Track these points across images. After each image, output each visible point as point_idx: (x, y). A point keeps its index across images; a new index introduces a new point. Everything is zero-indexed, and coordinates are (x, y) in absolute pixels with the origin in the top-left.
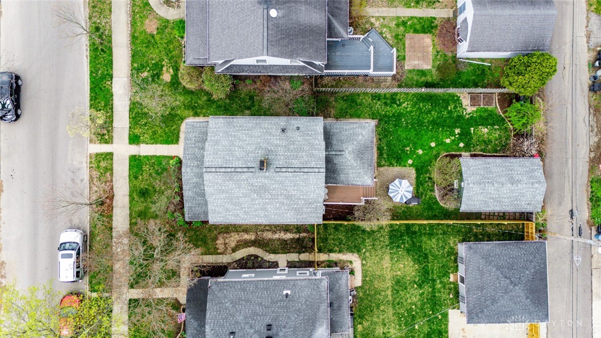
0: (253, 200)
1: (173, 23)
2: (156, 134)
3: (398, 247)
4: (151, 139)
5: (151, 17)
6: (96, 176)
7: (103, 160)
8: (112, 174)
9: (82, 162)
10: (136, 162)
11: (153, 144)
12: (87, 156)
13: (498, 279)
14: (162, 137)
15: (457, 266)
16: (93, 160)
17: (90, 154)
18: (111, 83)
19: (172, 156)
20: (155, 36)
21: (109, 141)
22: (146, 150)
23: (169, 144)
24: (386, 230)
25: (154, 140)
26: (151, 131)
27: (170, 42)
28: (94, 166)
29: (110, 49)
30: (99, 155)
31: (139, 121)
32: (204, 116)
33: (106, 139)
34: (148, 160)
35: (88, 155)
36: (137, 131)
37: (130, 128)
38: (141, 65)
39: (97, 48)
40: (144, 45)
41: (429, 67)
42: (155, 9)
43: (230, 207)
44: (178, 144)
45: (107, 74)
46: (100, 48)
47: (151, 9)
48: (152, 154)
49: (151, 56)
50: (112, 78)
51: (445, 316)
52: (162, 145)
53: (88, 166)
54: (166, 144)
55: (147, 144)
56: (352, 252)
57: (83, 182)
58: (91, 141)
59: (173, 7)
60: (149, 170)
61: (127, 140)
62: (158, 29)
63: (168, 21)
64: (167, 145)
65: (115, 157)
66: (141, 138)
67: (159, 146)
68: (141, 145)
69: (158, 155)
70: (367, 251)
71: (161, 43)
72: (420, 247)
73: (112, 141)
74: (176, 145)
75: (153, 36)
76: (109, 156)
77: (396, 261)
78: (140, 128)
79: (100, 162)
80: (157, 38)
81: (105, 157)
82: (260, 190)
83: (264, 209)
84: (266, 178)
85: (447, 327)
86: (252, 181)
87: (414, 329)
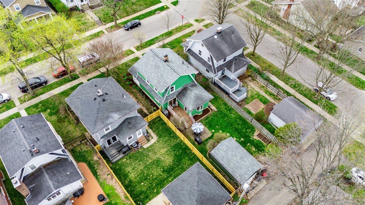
0: (152, 68)
3: (174, 151)
6: (123, 53)
8: (127, 56)
10: (136, 59)
12: (128, 49)
13: (194, 181)
18: (158, 42)
24: (177, 141)
28: (126, 51)
33: (138, 49)
38: (170, 44)
40: (177, 42)
41: (254, 113)
43: (144, 65)
46: (166, 35)
51: (158, 193)
56: (157, 136)
58: (134, 47)
65: (134, 54)
70: (162, 140)
72: (182, 159)
73: (139, 51)
77: (167, 154)
79: (129, 52)
81: (132, 52)
82: (157, 67)
83: (151, 74)
84: (163, 64)
85: (152, 198)
86: (158, 62)
87: (140, 183)
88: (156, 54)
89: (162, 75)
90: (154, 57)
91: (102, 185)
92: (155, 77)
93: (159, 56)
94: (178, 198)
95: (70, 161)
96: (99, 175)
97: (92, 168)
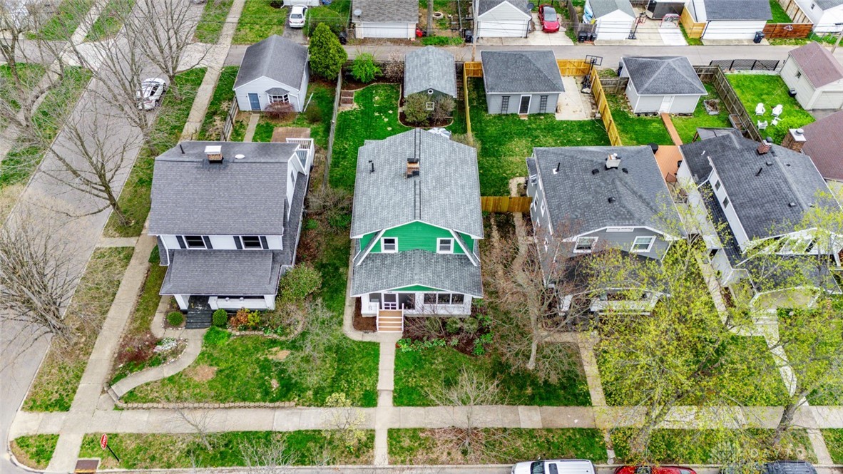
1: (206, 347)
2: (363, 369)
3: (497, 151)
4: (371, 375)
5: (191, 374)
6: (424, 454)
7: (399, 442)
8: (422, 430)
10: (404, 396)
11: (378, 374)
12: (393, 468)
14: (368, 361)
15: (512, 114)
16: (400, 459)
17: (390, 463)
18: (280, 432)
19: (396, 350)
20: (220, 368)
21: (371, 434)
22: (386, 380)
23: (379, 354)
25: (373, 371)
26: (359, 375)
27: (234, 350)
28: (409, 458)
29: (226, 434)
30: (391, 449)
31: (342, 390)
32: (343, 314)
33: (368, 439)
34: (401, 379)
35: (391, 466)
36: (358, 394)
37: (352, 405)
38: (259, 388)
39: (221, 453)
40: (231, 383)
42: (181, 369)
44: (379, 344)
45: (265, 438)
46: (222, 449)
47: (179, 375)
48: (393, 375)
49: (248, 374)
50: (271, 432)
51: (563, 123)
52: (380, 363)
53: (409, 466)
54: (379, 357)
55: (377, 381)
56: (507, 183)
58: (369, 462)
59: (184, 347)
60: (415, 377)
61: (371, 410)
62: (211, 365)
63: (203, 354)
64: (380, 356)
65: (396, 426)
66: (368, 389)
67: (380, 366)
68: (378, 388)
69: (393, 367)
70: (505, 172)
71: (233, 361)
72: (495, 137)
73: (371, 430)
74: (381, 345)
75: (220, 371)
76: (393, 434)
77: (513, 152)
78: (353, 389)
79: (402, 448)
80: (223, 365)
81: (395, 440)
82: (441, 183)
83: (463, 187)
84: (426, 173)
85: (575, 121)
86: (430, 186)
87: (581, 141)
88: (418, 199)
89: (448, 164)
90: (428, 201)
92: (461, 176)
93: (418, 192)
95: (696, 175)
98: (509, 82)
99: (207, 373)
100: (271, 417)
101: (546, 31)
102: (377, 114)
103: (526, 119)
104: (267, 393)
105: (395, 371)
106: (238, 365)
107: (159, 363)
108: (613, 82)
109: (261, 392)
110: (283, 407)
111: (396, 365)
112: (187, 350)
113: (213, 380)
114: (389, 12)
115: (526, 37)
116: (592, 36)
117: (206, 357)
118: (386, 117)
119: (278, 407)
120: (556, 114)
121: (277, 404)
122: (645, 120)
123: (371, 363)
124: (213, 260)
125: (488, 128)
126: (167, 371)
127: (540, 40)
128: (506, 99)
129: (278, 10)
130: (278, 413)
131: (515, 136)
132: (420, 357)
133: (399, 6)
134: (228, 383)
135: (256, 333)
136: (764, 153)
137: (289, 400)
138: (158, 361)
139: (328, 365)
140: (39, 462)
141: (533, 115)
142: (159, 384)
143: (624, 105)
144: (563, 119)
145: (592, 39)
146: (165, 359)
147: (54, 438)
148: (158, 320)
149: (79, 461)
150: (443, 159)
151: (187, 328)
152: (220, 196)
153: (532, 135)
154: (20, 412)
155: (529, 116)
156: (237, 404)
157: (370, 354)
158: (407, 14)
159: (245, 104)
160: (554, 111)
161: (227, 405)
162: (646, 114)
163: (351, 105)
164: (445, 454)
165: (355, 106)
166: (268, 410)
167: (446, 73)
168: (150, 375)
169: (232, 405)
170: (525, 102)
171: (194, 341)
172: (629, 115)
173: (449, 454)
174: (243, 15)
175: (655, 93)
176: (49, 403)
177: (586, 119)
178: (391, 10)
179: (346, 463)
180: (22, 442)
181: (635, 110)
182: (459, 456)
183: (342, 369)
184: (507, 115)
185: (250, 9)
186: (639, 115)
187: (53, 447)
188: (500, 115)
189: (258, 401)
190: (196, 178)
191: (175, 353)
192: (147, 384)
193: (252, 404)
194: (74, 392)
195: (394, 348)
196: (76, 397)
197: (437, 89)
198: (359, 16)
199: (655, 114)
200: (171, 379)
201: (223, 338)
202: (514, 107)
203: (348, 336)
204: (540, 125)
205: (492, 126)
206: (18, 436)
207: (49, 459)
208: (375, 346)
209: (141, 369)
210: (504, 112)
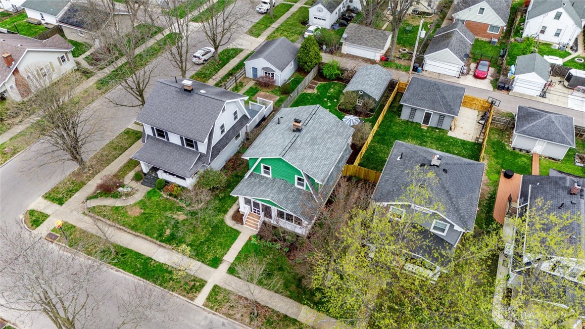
1: (145, 198)
2: (222, 244)
3: (391, 142)
4: (224, 249)
5: (128, 209)
6: (227, 309)
7: (217, 295)
8: (234, 294)
9: (206, 317)
10: (236, 269)
11: (228, 250)
12: (204, 309)
14: (227, 240)
15: (417, 123)
16: (211, 305)
17: (204, 305)
18: (154, 260)
19: (248, 240)
20: (145, 212)
21: (203, 283)
22: (230, 257)
23: (237, 239)
25: (227, 247)
26: (217, 246)
27: (158, 205)
28: (216, 307)
29: (127, 249)
30: (209, 297)
31: (202, 251)
32: (230, 207)
33: (200, 285)
34: (240, 258)
35: (203, 307)
36: (210, 257)
37: (203, 262)
38: (158, 231)
39: (118, 258)
40: (146, 222)
41: (279, 97)
42: (125, 205)
44: (241, 232)
45: (145, 260)
46: (120, 256)
47: (123, 207)
48: (237, 254)
49: (157, 221)
50: (150, 258)
51: (451, 137)
52: (234, 244)
53: (214, 312)
54: (235, 240)
55: (226, 254)
57: (226, 324)
58: (192, 299)
59: (134, 194)
61: (212, 269)
62: (141, 208)
63: (141, 201)
64: (237, 240)
65: (221, 285)
66: (217, 256)
67: (233, 246)
68: (223, 258)
69: (240, 249)
71: (154, 211)
72: (396, 134)
73: (205, 281)
74: (241, 234)
75: (144, 213)
76: (216, 289)
78: (209, 253)
79: (216, 299)
80: (147, 211)
81: (215, 293)
82: (313, 141)
83: (328, 149)
84: (307, 133)
85: (461, 140)
86: (304, 141)
88: (290, 145)
89: (327, 132)
90: (297, 149)
91: (496, 184)
92: (332, 142)
93: (293, 141)
94: (454, 101)
96: (490, 194)
97: (490, 205)
98: (419, 99)
99: (137, 212)
100: (156, 250)
101: (476, 77)
102: (325, 99)
103: (426, 129)
104: (161, 235)
105: (240, 253)
106: (155, 214)
107: (117, 198)
108: (504, 121)
109: (158, 234)
110: (165, 247)
111: (242, 249)
112: (135, 196)
113: (138, 217)
114: (366, 40)
115: (459, 78)
116: (508, 87)
117: (142, 204)
118: (330, 103)
119: (162, 246)
120: (450, 131)
121: (162, 244)
122: (518, 154)
123: (228, 242)
124: (166, 148)
125: (394, 127)
126: (118, 203)
127: (469, 81)
128: (414, 110)
129: (303, 26)
130: (161, 250)
131: (410, 137)
132: (260, 250)
133: (375, 38)
134: (144, 222)
135: (175, 200)
136: (574, 194)
137: (170, 245)
138: (117, 196)
139: (203, 233)
140: (32, 225)
141: (432, 128)
142: (110, 208)
143: (506, 140)
144: (453, 136)
145: (508, 90)
146: (121, 196)
147: (47, 216)
148: (132, 174)
149: (50, 233)
150: (325, 128)
151: (142, 184)
152: (181, 110)
153: (423, 140)
154: (40, 198)
155: (428, 128)
156: (142, 235)
157: (231, 237)
158: (377, 44)
159: (250, 74)
160: (448, 129)
161: (136, 234)
162: (521, 150)
163: (312, 90)
164: (240, 314)
165: (315, 91)
166: (156, 246)
167: (379, 84)
168: (109, 202)
169: (139, 234)
170: (427, 117)
171: (141, 191)
172: (507, 147)
173: (242, 316)
174: (282, 25)
175: (529, 135)
176: (55, 198)
177: (471, 141)
178: (368, 39)
179: (179, 294)
180: (32, 213)
181: (513, 145)
182: (247, 320)
183: (210, 239)
184: (412, 122)
185: (288, 23)
186: (514, 149)
187: (43, 221)
188: (408, 121)
189: (154, 238)
190: (173, 97)
191: (128, 195)
192: (105, 206)
193: (149, 238)
194: (70, 197)
195: (248, 238)
196: (70, 200)
197: (366, 92)
198: (346, 38)
199: (528, 152)
200: (117, 208)
201: (156, 196)
202: (419, 118)
203: (225, 221)
204: (433, 135)
205: (397, 126)
206: (32, 209)
207: (38, 226)
208: (237, 233)
209: (106, 197)
210: (411, 120)
